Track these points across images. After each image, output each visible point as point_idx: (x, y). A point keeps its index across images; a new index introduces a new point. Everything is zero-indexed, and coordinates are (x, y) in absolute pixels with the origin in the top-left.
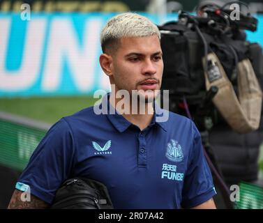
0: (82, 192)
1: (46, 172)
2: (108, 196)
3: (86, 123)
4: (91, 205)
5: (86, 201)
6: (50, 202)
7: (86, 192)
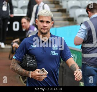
0: (28, 57)
1: (20, 53)
2: (35, 59)
3: (30, 40)
4: (30, 61)
5: (28, 60)
6: (21, 61)
7: (29, 58)
